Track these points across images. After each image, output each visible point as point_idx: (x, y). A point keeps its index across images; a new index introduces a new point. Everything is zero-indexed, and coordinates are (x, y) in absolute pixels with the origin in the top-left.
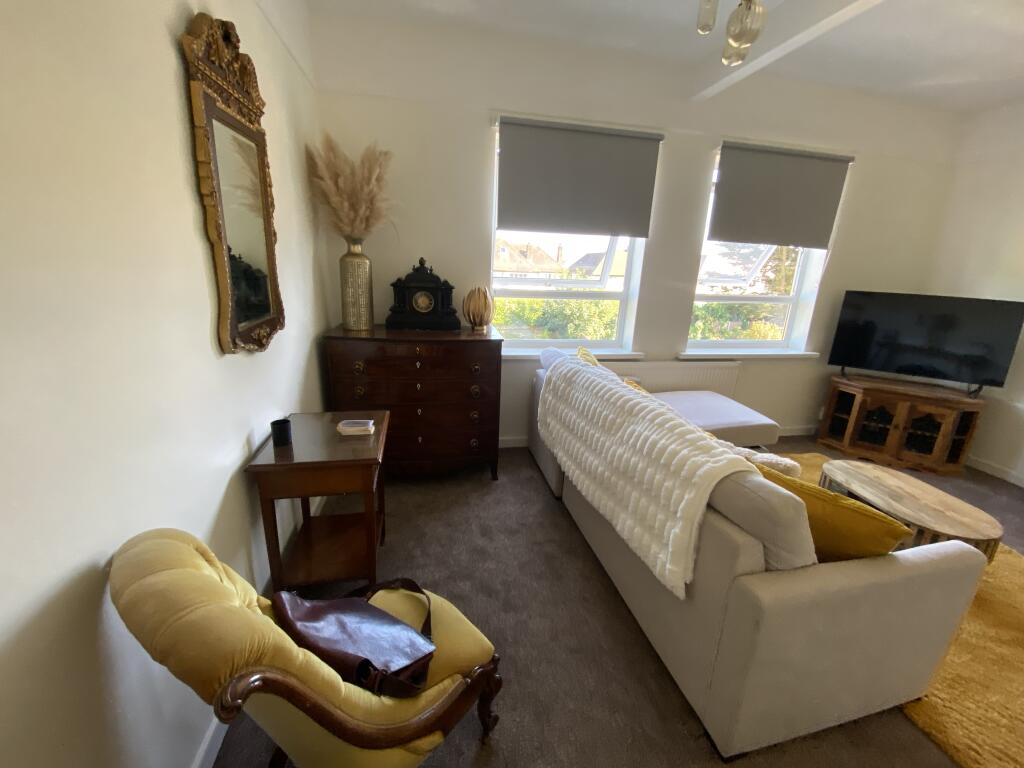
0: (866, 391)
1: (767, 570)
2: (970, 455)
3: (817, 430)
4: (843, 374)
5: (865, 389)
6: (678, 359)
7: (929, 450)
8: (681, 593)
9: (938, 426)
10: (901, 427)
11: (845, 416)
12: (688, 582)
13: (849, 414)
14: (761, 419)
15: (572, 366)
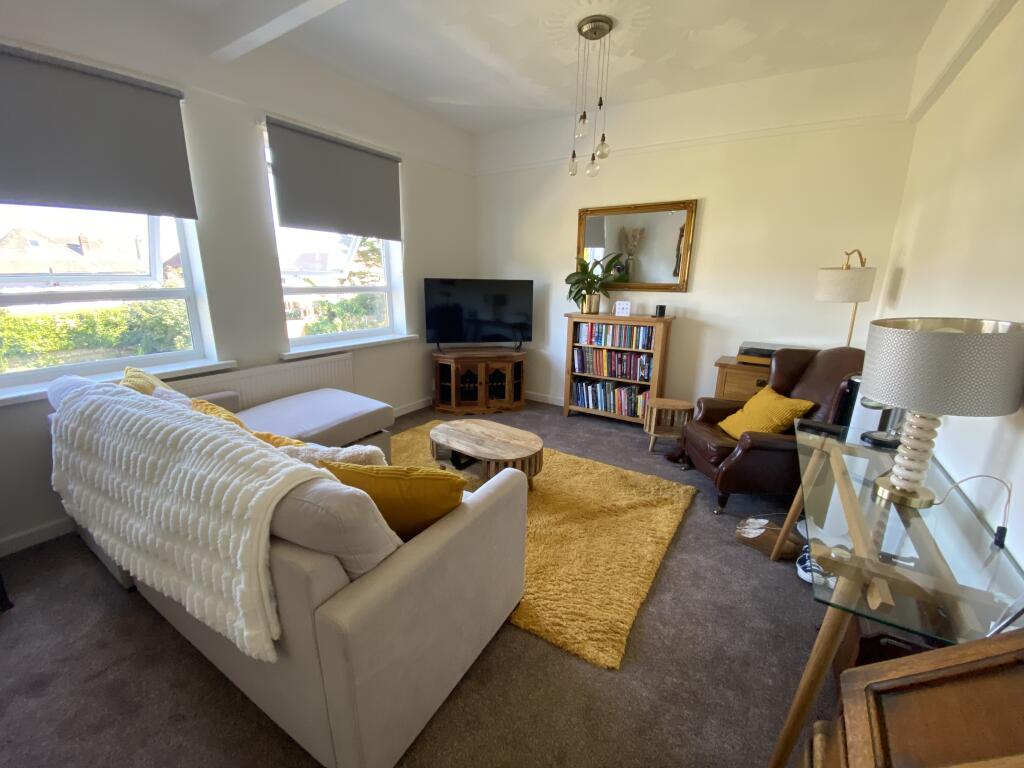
0: (457, 360)
1: (352, 581)
2: (527, 392)
3: (434, 402)
4: (440, 350)
5: (455, 359)
6: (282, 361)
7: (503, 397)
8: (271, 656)
9: (503, 377)
10: (484, 382)
11: (448, 384)
12: (276, 638)
13: (450, 382)
14: (374, 405)
15: (95, 397)
